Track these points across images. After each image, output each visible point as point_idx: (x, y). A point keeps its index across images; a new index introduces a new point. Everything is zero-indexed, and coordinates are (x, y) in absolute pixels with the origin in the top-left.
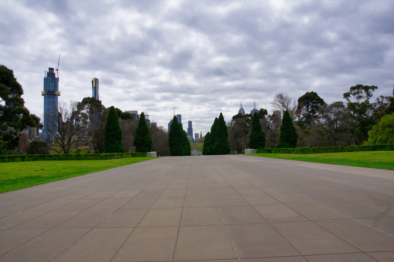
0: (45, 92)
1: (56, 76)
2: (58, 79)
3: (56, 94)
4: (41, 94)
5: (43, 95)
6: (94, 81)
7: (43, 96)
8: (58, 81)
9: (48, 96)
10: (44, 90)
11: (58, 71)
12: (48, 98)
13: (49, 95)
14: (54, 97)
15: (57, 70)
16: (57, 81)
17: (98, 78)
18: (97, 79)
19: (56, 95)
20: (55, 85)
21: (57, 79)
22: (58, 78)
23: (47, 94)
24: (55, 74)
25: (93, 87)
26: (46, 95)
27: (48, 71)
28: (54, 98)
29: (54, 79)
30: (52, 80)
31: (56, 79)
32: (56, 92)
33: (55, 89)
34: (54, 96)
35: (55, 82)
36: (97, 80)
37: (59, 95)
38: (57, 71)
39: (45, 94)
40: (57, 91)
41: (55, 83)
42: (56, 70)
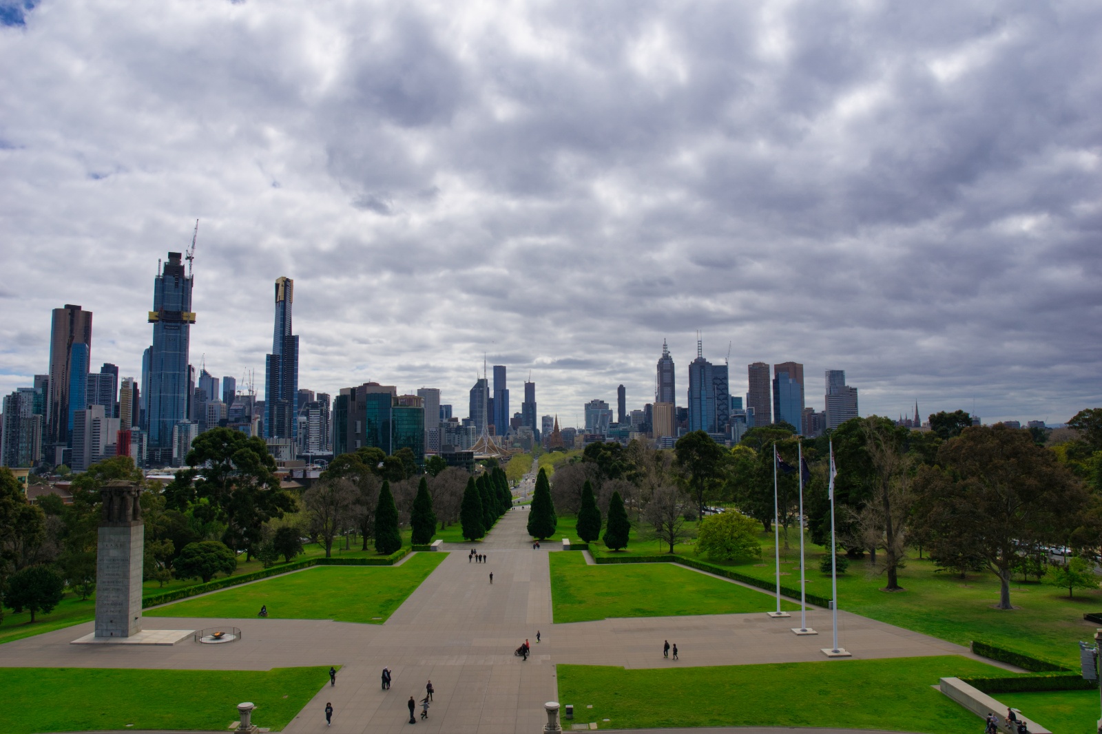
0: (157, 313)
1: (187, 274)
2: (190, 282)
3: (185, 319)
4: (147, 318)
5: (150, 321)
6: (280, 285)
7: (153, 324)
8: (192, 286)
9: (165, 323)
10: (155, 309)
11: (191, 260)
12: (165, 330)
13: (167, 321)
14: (179, 328)
15: (190, 258)
16: (190, 286)
17: (290, 278)
18: (288, 280)
19: (186, 322)
20: (183, 296)
21: (188, 280)
22: (192, 280)
23: (163, 320)
24: (183, 267)
25: (278, 300)
26: (161, 322)
27: (167, 260)
28: (179, 331)
29: (181, 280)
30: (177, 285)
31: (185, 282)
32: (185, 314)
33: (182, 308)
34: (179, 324)
35: (183, 287)
36: (288, 283)
37: (193, 322)
38: (189, 260)
39: (157, 319)
40: (187, 311)
41: (183, 292)
42: (188, 258)
